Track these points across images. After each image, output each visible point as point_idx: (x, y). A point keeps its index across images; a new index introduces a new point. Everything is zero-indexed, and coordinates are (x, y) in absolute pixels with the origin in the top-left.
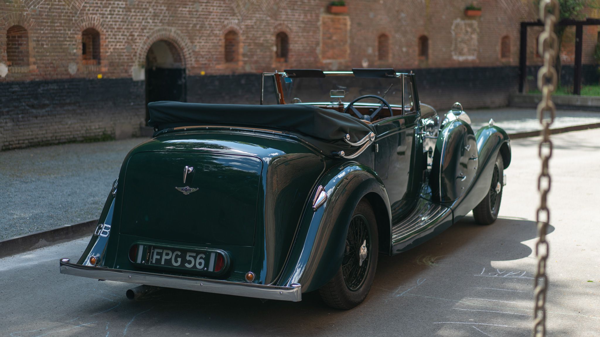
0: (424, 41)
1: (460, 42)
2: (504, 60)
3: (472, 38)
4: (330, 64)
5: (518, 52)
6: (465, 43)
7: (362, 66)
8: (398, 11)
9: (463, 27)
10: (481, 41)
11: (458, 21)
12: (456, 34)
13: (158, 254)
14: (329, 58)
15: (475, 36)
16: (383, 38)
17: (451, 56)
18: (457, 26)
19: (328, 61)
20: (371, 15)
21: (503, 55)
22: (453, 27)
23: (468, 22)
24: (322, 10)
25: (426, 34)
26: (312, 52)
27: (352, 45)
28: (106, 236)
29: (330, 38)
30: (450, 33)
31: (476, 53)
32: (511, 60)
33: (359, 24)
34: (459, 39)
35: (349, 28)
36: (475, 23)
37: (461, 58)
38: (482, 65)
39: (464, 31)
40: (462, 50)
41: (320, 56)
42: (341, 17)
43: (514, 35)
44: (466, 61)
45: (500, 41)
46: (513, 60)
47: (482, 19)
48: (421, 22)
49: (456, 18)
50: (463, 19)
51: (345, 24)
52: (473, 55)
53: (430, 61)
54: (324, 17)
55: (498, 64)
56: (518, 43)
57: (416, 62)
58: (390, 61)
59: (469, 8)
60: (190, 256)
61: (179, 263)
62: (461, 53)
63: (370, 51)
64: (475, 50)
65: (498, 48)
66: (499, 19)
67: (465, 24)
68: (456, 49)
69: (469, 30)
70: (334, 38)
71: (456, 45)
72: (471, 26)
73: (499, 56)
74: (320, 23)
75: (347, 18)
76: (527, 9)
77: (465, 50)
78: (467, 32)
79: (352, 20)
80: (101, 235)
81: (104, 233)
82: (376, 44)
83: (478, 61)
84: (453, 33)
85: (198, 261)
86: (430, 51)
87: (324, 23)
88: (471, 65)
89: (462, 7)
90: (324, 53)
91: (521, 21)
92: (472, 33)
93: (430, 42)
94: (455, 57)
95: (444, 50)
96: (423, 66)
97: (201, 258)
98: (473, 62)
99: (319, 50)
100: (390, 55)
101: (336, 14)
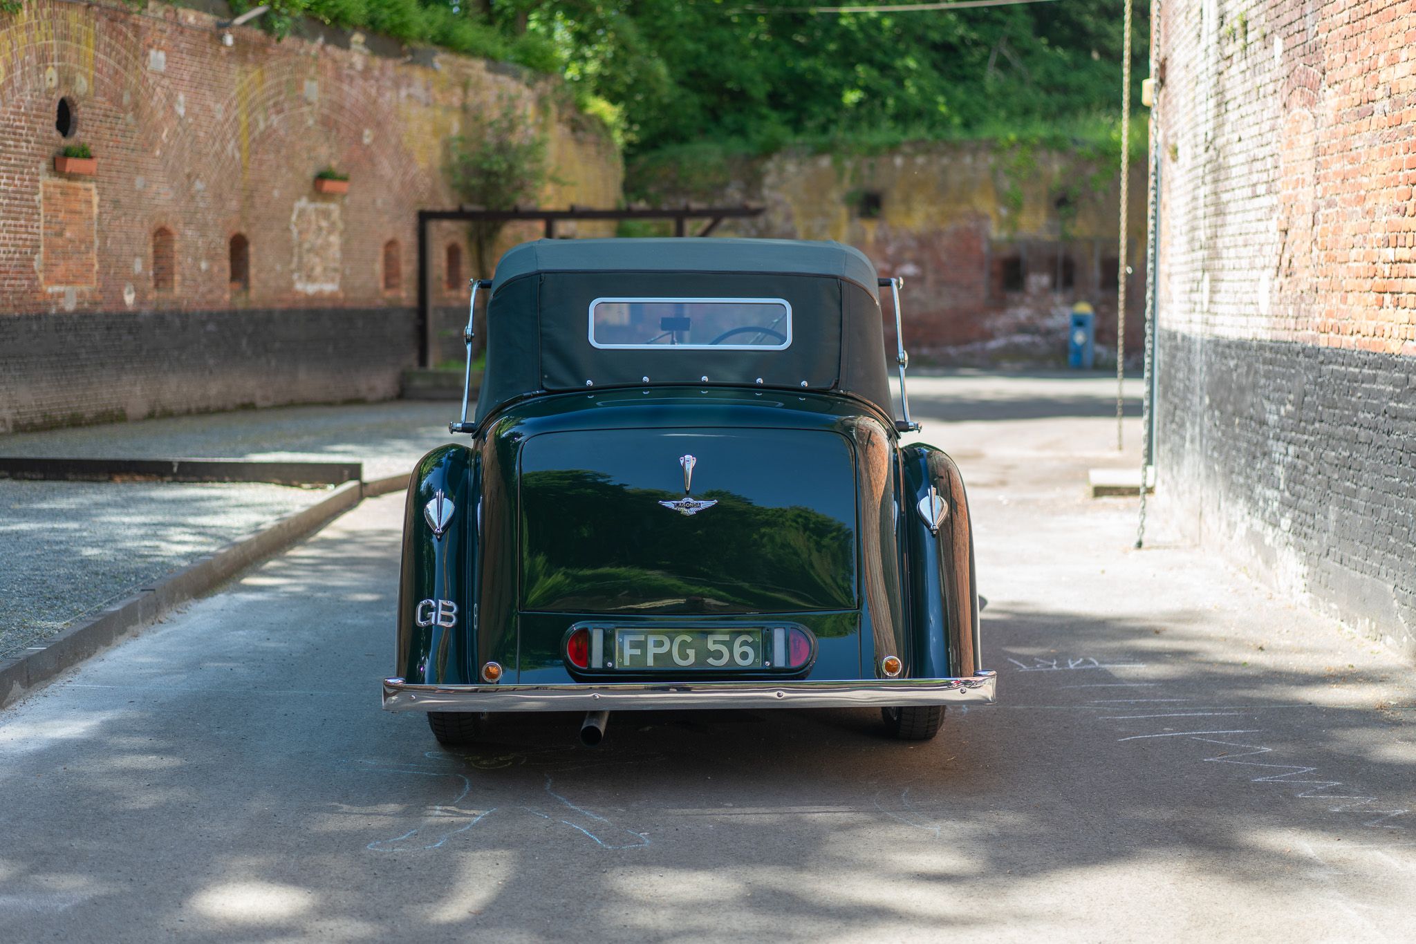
0: (238, 246)
1: (309, 251)
2: (389, 294)
3: (328, 245)
4: (61, 295)
5: (415, 277)
6: (317, 254)
7: (122, 302)
8: (189, 176)
9: (313, 217)
10: (346, 250)
11: (303, 203)
12: (300, 233)
13: (634, 645)
14: (59, 283)
15: (335, 239)
16: (162, 235)
17: (291, 284)
18: (302, 213)
19: (57, 289)
20: (139, 182)
21: (388, 285)
22: (294, 218)
23: (321, 205)
24: (43, 165)
25: (243, 230)
26: (26, 266)
27: (102, 252)
28: (451, 625)
29: (60, 234)
30: (288, 229)
31: (338, 277)
32: (403, 294)
33: (116, 203)
34: (306, 246)
35: (96, 210)
36: (334, 208)
37: (311, 289)
38: (348, 305)
39: (314, 227)
40: (312, 269)
41: (41, 277)
42: (79, 184)
43: (408, 239)
44: (319, 296)
45: (381, 251)
46: (406, 294)
47: (347, 201)
48: (234, 204)
49: (299, 197)
50: (312, 200)
51: (89, 202)
52: (333, 280)
53: (253, 294)
54: (46, 181)
55: (379, 302)
56: (415, 256)
57: (225, 296)
58: (177, 290)
59: (322, 177)
60: (715, 642)
61: (692, 660)
62: (310, 278)
63: (138, 266)
64: (335, 270)
65: (379, 267)
66: (379, 203)
67: (316, 210)
68: (299, 269)
69: (324, 224)
70: (68, 234)
71: (301, 258)
72: (326, 214)
73: (381, 285)
74: (39, 197)
75: (92, 186)
76: (428, 180)
77: (318, 270)
78: (320, 229)
79: (102, 192)
80: (439, 622)
81: (444, 618)
82: (150, 250)
83: (341, 295)
84: (295, 231)
85: (738, 650)
86: (252, 271)
87: (47, 198)
88: (329, 305)
89: (310, 173)
90: (48, 267)
91: (419, 208)
92: (330, 232)
93: (252, 249)
94: (299, 286)
95: (278, 267)
96: (240, 304)
97: (745, 643)
98: (332, 297)
99: (38, 262)
100: (177, 278)
101: (71, 177)
